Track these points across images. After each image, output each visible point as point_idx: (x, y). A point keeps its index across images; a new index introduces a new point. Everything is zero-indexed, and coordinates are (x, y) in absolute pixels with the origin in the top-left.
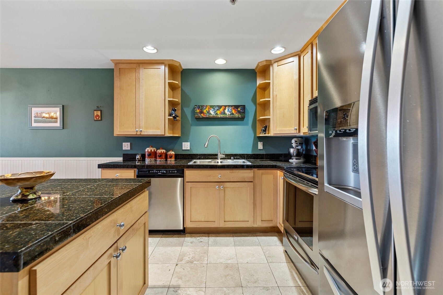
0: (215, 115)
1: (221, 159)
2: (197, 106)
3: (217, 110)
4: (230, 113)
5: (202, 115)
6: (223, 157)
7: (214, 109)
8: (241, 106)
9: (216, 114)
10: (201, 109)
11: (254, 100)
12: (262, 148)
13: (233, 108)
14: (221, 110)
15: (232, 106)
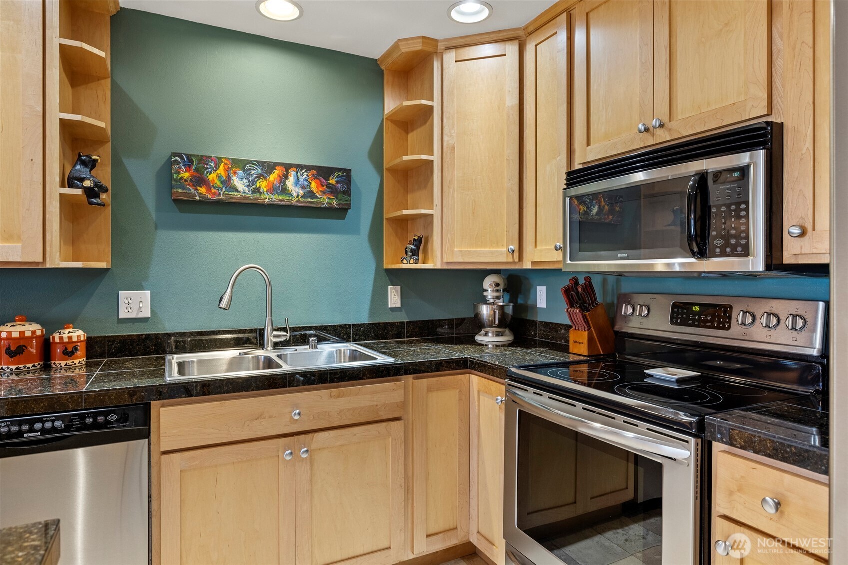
0: (250, 195)
1: (276, 345)
2: (182, 158)
3: (259, 177)
4: (301, 192)
5: (203, 190)
6: (283, 339)
7: (248, 173)
8: (339, 170)
9: (254, 192)
10: (197, 170)
11: (376, 154)
12: (399, 305)
13: (313, 175)
14: (273, 177)
15: (309, 168)
